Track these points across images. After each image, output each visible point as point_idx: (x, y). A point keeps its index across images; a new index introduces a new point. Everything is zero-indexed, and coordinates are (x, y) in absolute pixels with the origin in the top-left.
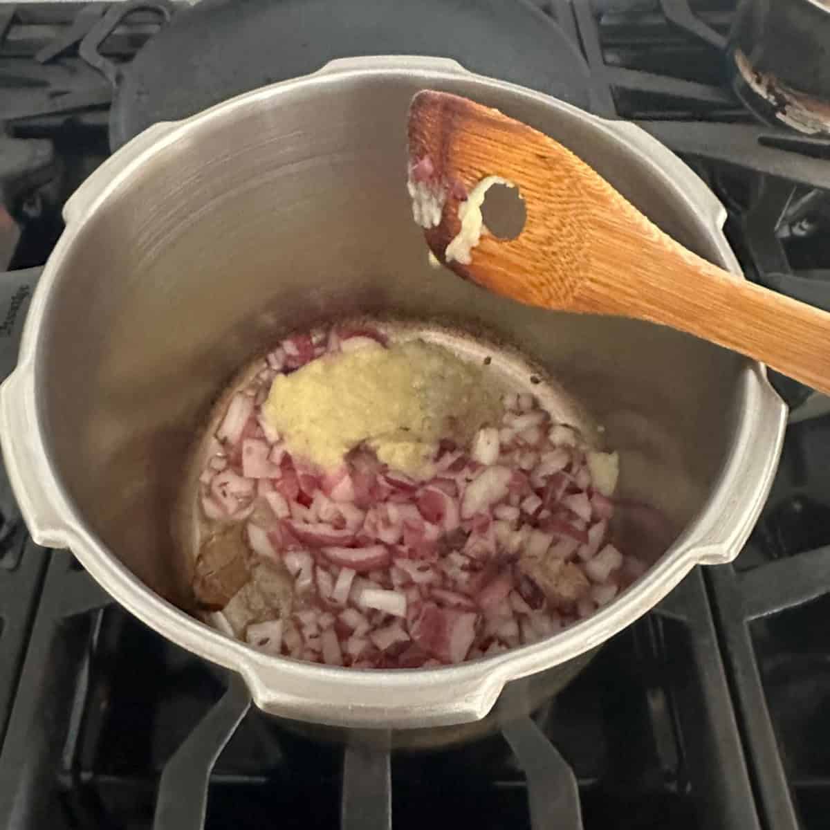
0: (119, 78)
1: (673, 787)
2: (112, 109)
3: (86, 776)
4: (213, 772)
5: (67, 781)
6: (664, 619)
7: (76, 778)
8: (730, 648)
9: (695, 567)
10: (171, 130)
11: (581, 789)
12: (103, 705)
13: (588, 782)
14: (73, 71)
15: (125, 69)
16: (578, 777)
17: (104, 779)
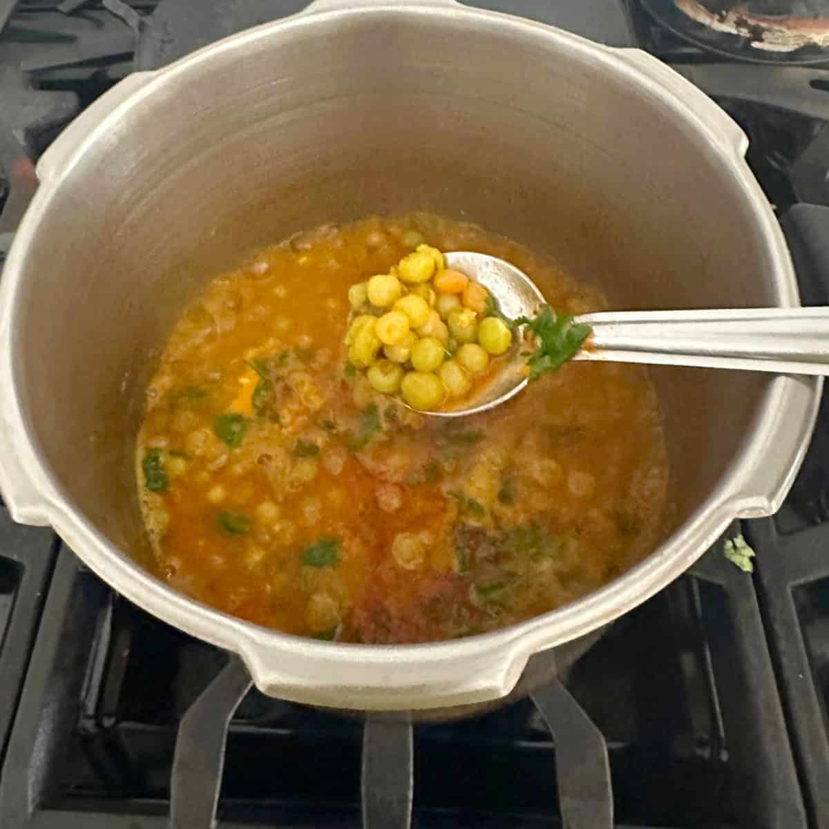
0: (142, 26)
1: (706, 753)
2: (136, 58)
3: (108, 722)
4: (232, 723)
5: (89, 725)
6: (699, 580)
7: (99, 725)
8: (772, 612)
9: (735, 521)
10: (149, 80)
11: (611, 752)
12: (126, 653)
13: (617, 745)
14: (99, 25)
15: (148, 20)
16: (608, 741)
17: (126, 725)
